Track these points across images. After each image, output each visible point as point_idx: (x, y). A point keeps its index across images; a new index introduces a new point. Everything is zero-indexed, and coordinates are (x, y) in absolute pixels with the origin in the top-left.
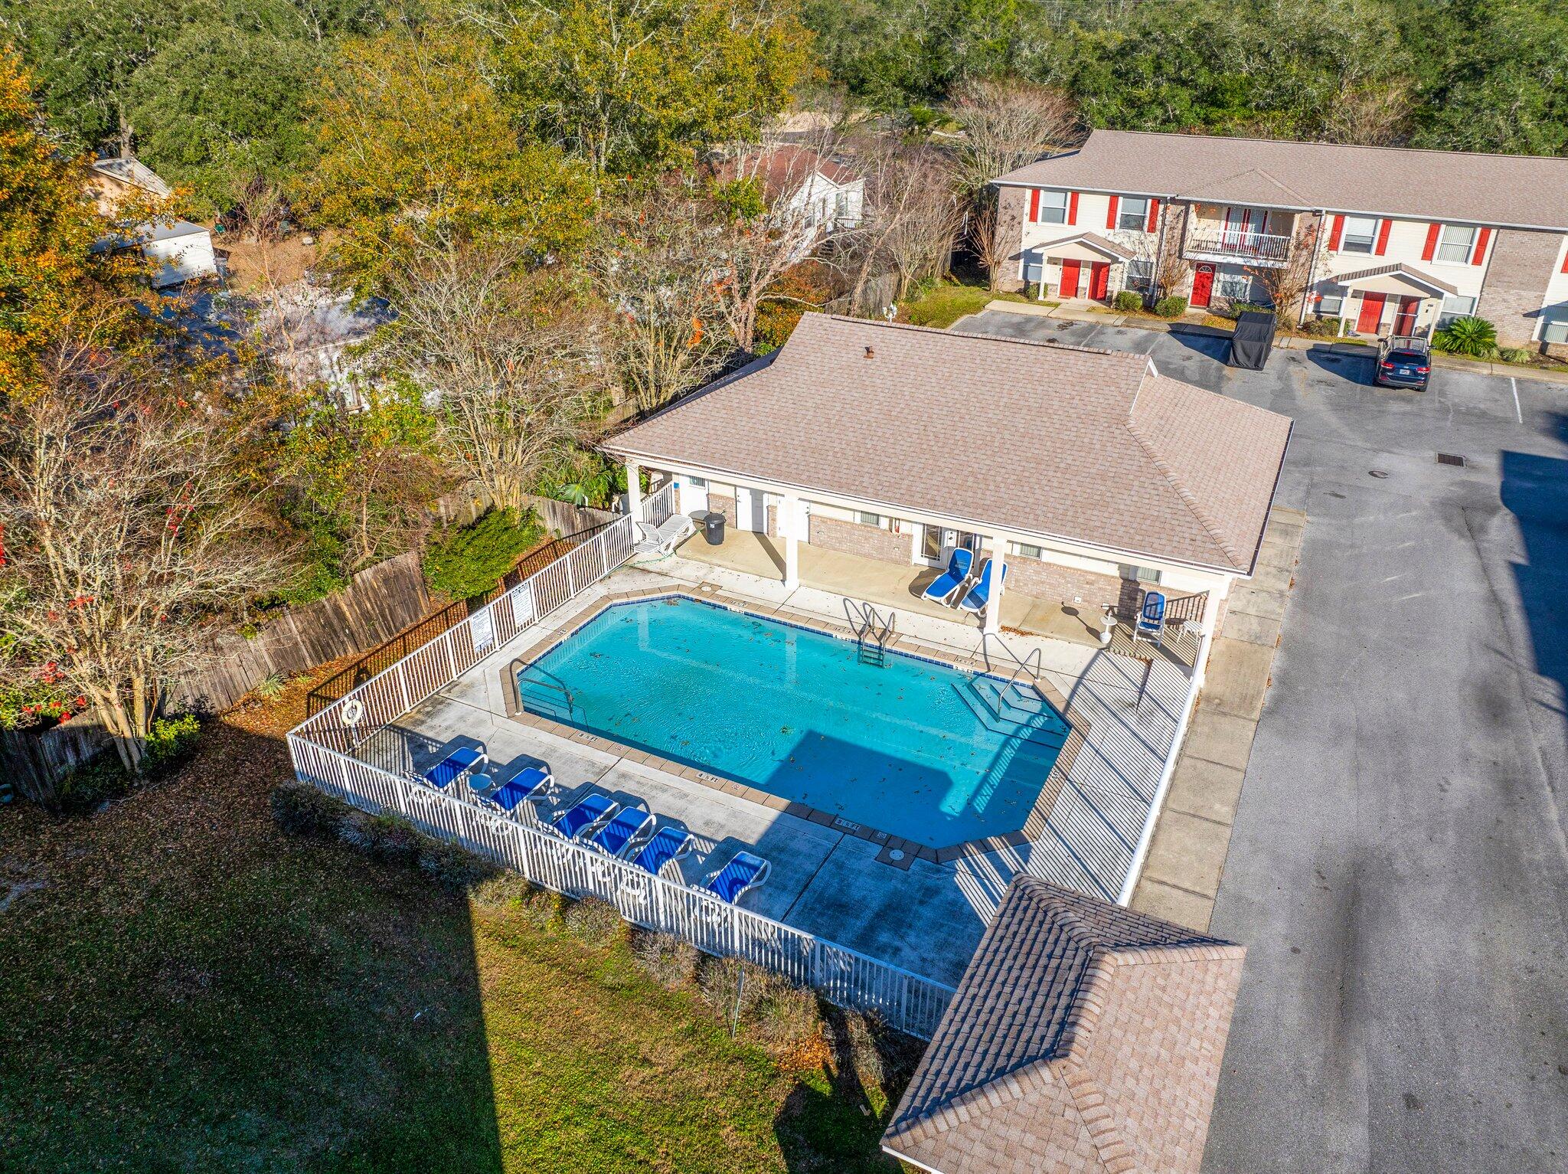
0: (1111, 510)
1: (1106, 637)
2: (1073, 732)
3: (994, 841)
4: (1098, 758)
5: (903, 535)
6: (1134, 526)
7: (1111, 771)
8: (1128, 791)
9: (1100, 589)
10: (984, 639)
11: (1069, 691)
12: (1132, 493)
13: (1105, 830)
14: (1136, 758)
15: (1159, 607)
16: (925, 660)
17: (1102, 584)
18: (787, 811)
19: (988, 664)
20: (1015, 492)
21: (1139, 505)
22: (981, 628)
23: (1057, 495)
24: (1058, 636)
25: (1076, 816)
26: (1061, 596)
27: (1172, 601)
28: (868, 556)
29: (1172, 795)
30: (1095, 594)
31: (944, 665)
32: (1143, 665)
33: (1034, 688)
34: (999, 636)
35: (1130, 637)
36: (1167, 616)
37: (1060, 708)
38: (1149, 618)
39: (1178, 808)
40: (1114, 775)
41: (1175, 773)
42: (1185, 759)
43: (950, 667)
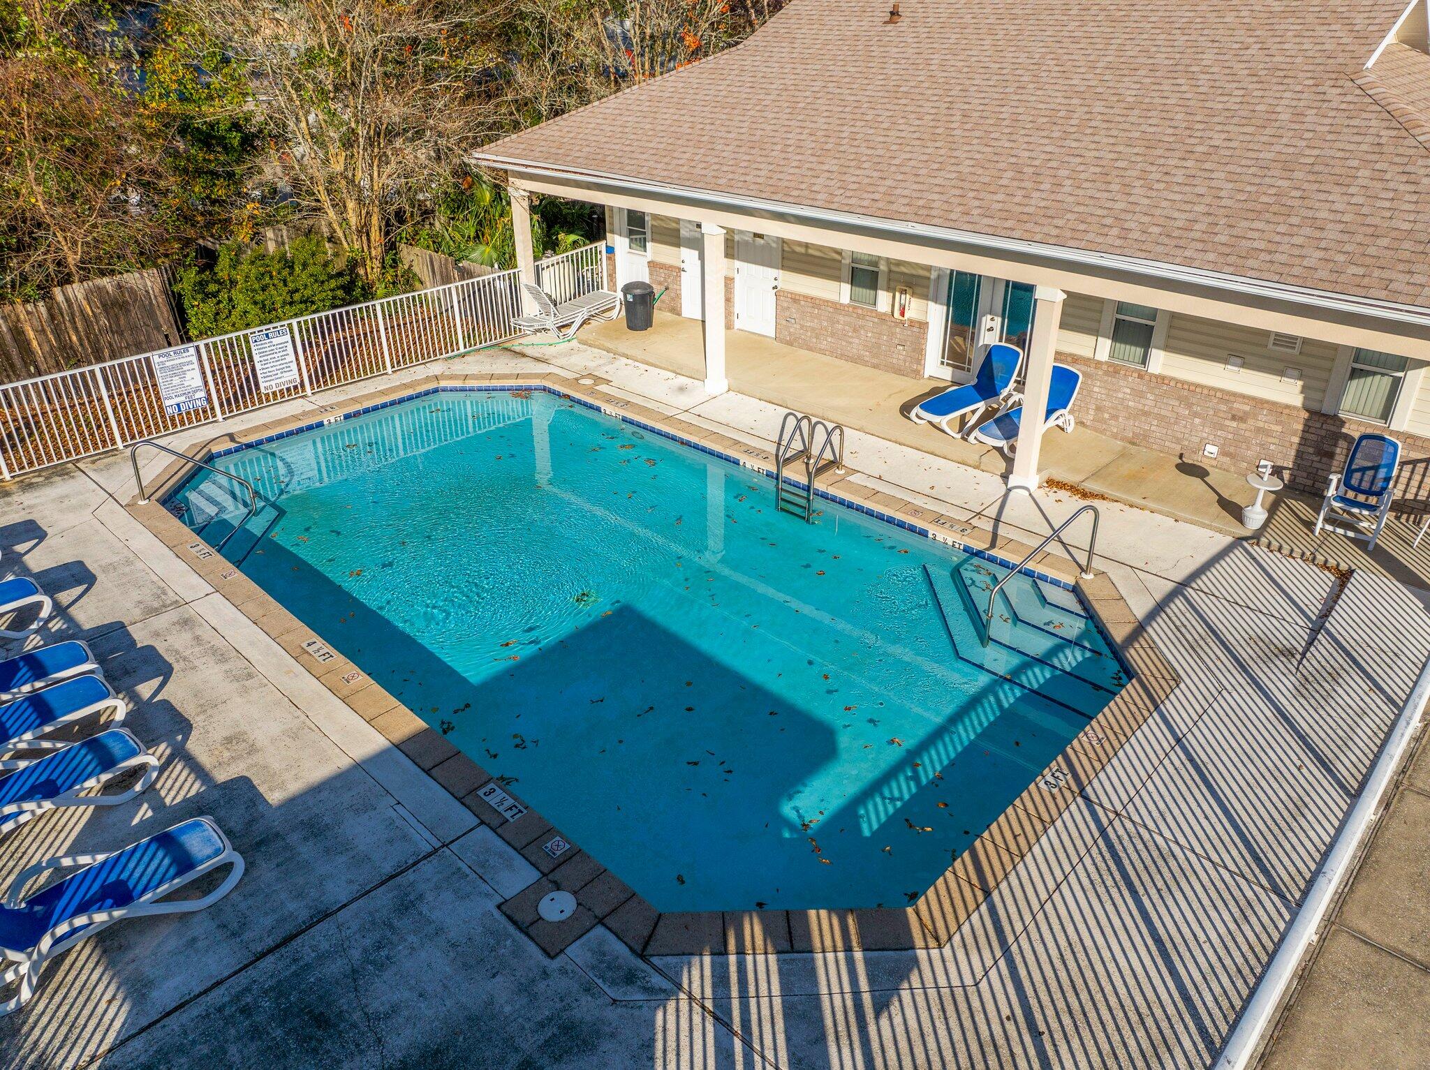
0: (1295, 220)
1: (1256, 516)
2: (1132, 688)
3: (822, 923)
4: (1178, 757)
5: (911, 321)
6: (1348, 248)
7: (1202, 793)
8: (1235, 856)
9: (1259, 430)
10: (1006, 496)
11: (1149, 604)
12: (1352, 190)
13: (1143, 959)
14: (1276, 774)
15: (1382, 473)
16: (880, 517)
17: (1264, 419)
18: (405, 747)
19: (995, 536)
20: (1089, 193)
21: (1364, 210)
22: (1005, 477)
23: (1178, 197)
24: (1153, 505)
25: (1073, 899)
26: (1178, 441)
27: (1414, 463)
28: (856, 360)
29: (1363, 889)
30: (1246, 441)
31: (912, 529)
32: (1330, 579)
33: (1076, 590)
34: (1039, 494)
35: (1310, 525)
36: (1398, 494)
37: (1119, 634)
38: (1358, 490)
39: (1375, 934)
40: (1209, 806)
41: (1377, 830)
42: (1411, 798)
43: (923, 533)
